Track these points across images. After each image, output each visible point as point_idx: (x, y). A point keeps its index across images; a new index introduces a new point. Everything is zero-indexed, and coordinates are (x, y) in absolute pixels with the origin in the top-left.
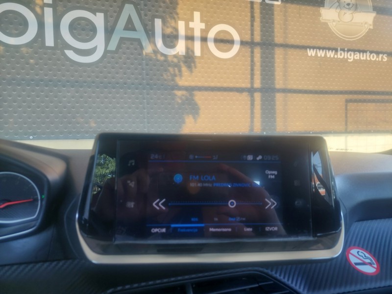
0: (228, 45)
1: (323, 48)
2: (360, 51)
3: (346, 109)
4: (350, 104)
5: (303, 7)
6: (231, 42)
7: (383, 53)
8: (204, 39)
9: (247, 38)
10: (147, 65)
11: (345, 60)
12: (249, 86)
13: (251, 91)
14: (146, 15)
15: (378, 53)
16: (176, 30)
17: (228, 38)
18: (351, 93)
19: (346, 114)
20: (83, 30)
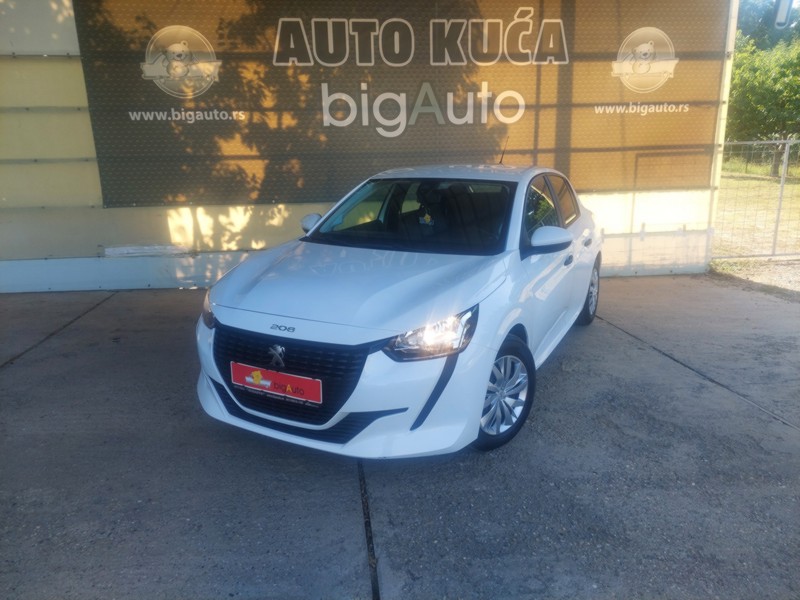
0: (513, 110)
1: (612, 104)
2: (655, 104)
3: (636, 166)
4: (640, 159)
5: (593, 64)
6: (516, 107)
7: (684, 103)
8: (491, 106)
9: (533, 101)
10: (440, 135)
11: (637, 115)
12: (532, 147)
13: (534, 152)
14: (440, 91)
15: (677, 104)
16: (466, 100)
17: (514, 103)
18: (642, 148)
19: (636, 170)
20: (390, 109)
